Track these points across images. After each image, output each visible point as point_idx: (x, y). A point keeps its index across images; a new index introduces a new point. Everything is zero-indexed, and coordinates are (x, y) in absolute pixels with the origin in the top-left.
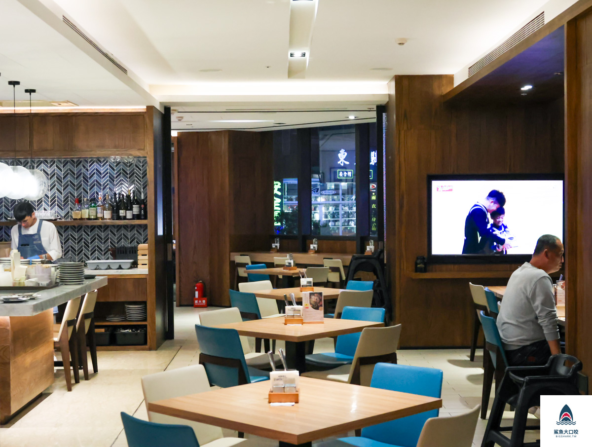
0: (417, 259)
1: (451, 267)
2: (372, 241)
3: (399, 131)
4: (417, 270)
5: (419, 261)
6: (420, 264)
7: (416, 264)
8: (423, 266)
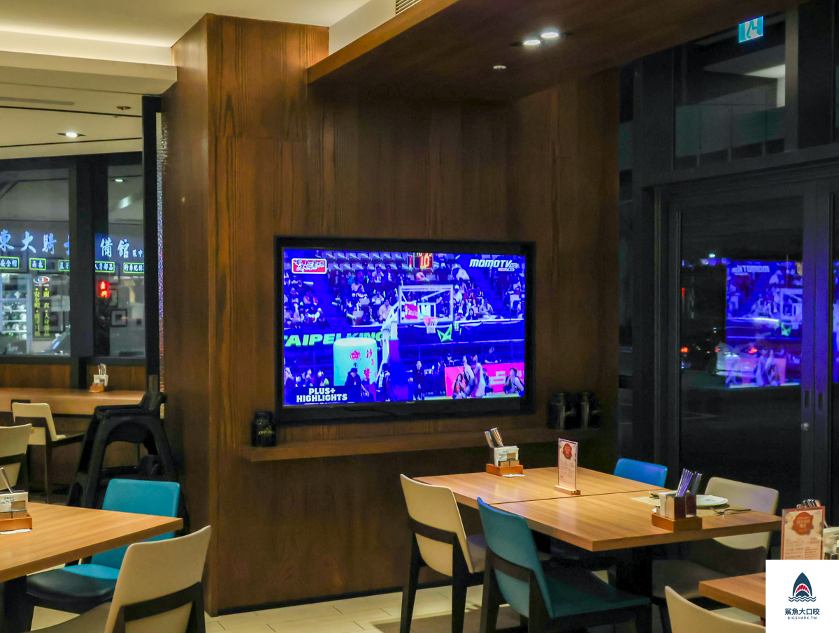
0: (257, 416)
1: (323, 430)
2: (105, 366)
3: (216, 139)
4: (256, 441)
5: (260, 422)
6: (264, 428)
7: (255, 428)
8: (270, 432)
